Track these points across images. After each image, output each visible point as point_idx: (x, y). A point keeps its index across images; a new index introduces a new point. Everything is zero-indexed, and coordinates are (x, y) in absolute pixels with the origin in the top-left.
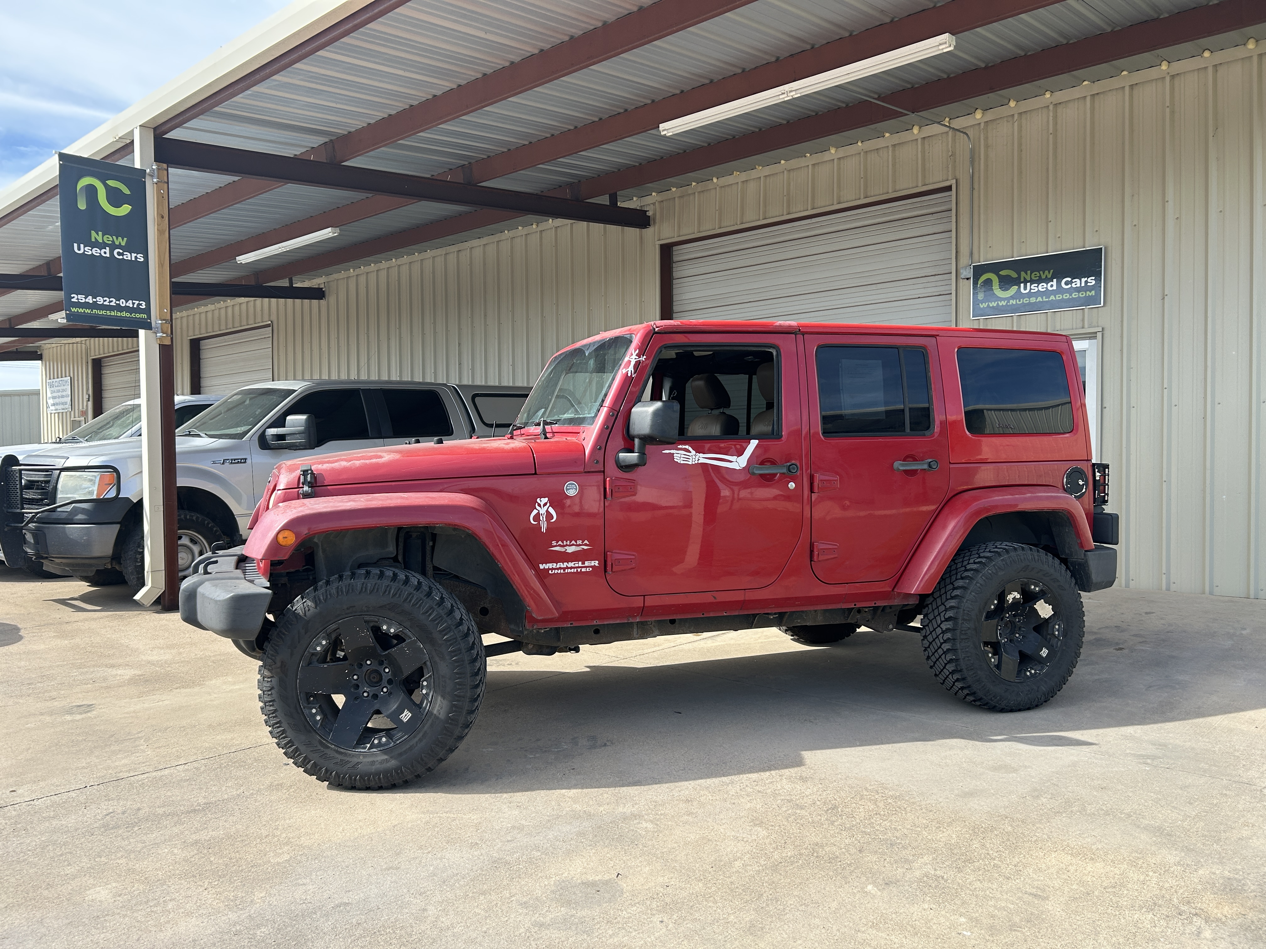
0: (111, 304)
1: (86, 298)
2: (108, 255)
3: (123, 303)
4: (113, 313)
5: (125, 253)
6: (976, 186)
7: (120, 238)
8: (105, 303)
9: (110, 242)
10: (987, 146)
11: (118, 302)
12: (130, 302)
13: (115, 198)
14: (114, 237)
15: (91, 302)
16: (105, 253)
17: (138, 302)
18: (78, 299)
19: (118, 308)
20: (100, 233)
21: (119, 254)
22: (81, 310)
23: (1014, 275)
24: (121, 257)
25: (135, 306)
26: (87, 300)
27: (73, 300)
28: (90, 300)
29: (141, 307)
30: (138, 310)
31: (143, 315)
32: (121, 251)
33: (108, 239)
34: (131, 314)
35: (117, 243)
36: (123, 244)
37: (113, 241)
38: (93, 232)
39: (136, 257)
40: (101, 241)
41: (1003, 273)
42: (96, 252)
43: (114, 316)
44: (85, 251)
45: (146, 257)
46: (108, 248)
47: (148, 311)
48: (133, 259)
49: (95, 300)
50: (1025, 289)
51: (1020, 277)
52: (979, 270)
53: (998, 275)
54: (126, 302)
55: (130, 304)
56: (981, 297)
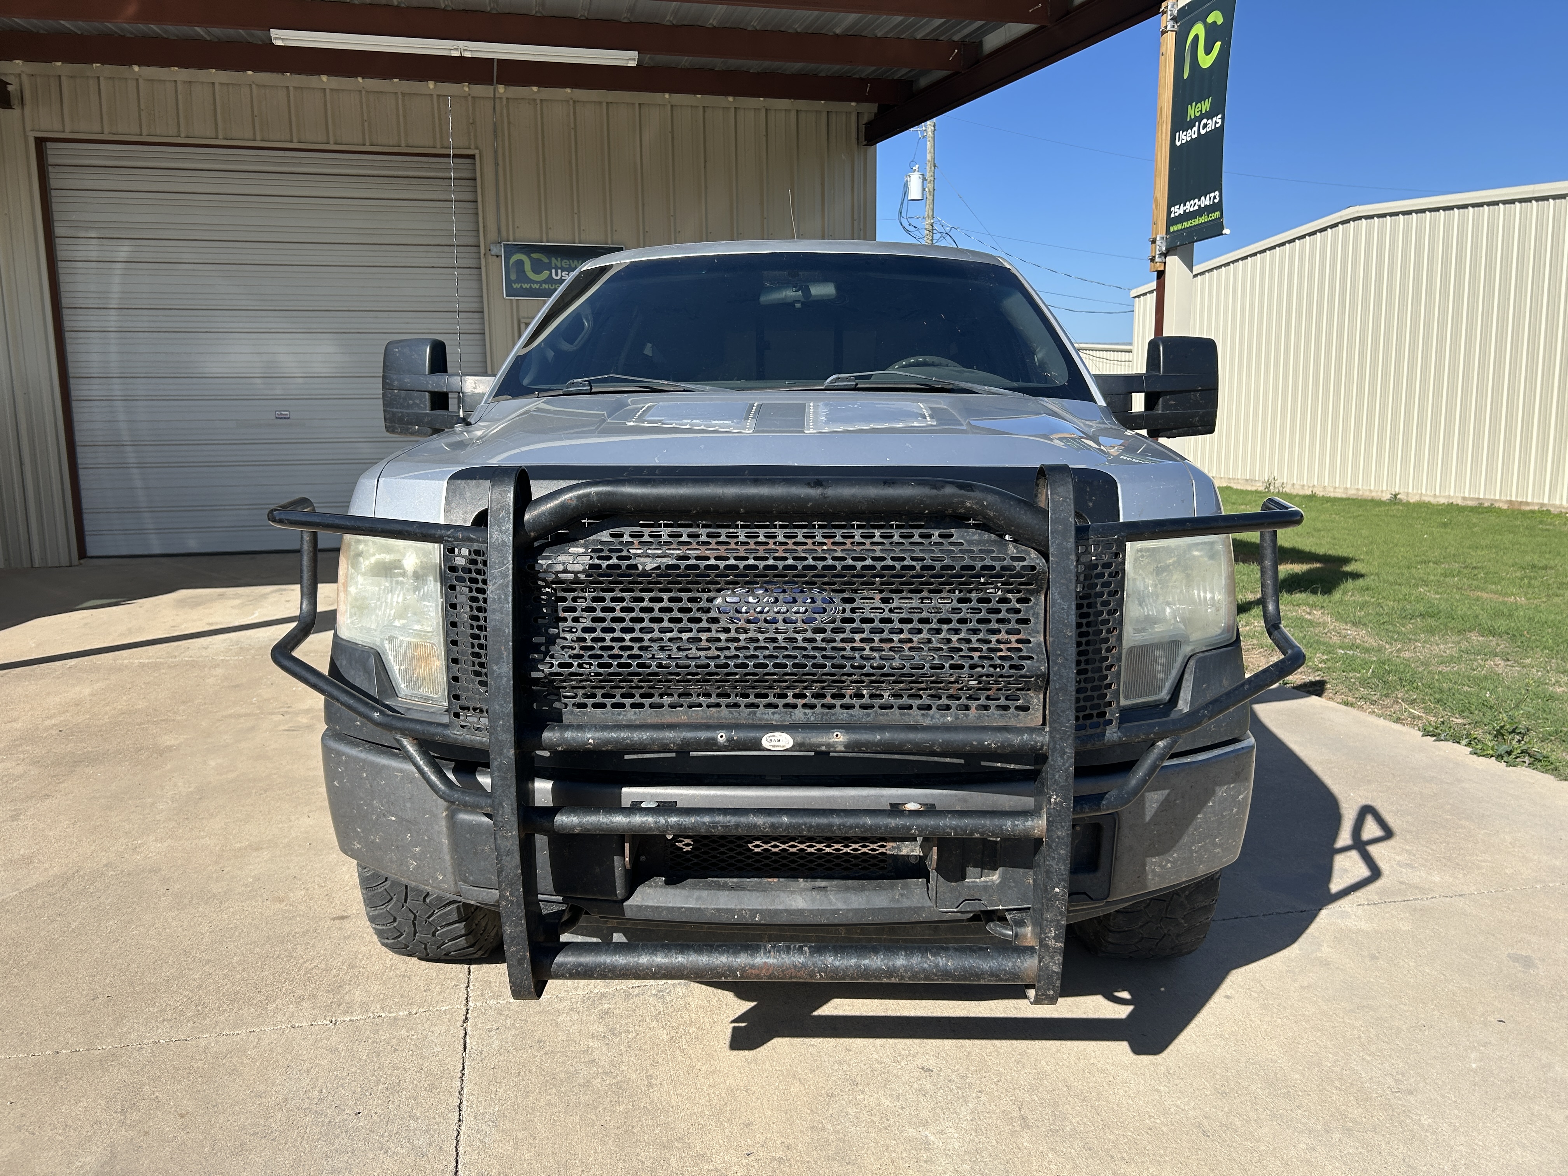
6: (501, 163)
10: (509, 123)
23: (546, 260)
41: (534, 255)
50: (557, 275)
51: (550, 262)
52: (511, 250)
53: (530, 258)
56: (513, 277)
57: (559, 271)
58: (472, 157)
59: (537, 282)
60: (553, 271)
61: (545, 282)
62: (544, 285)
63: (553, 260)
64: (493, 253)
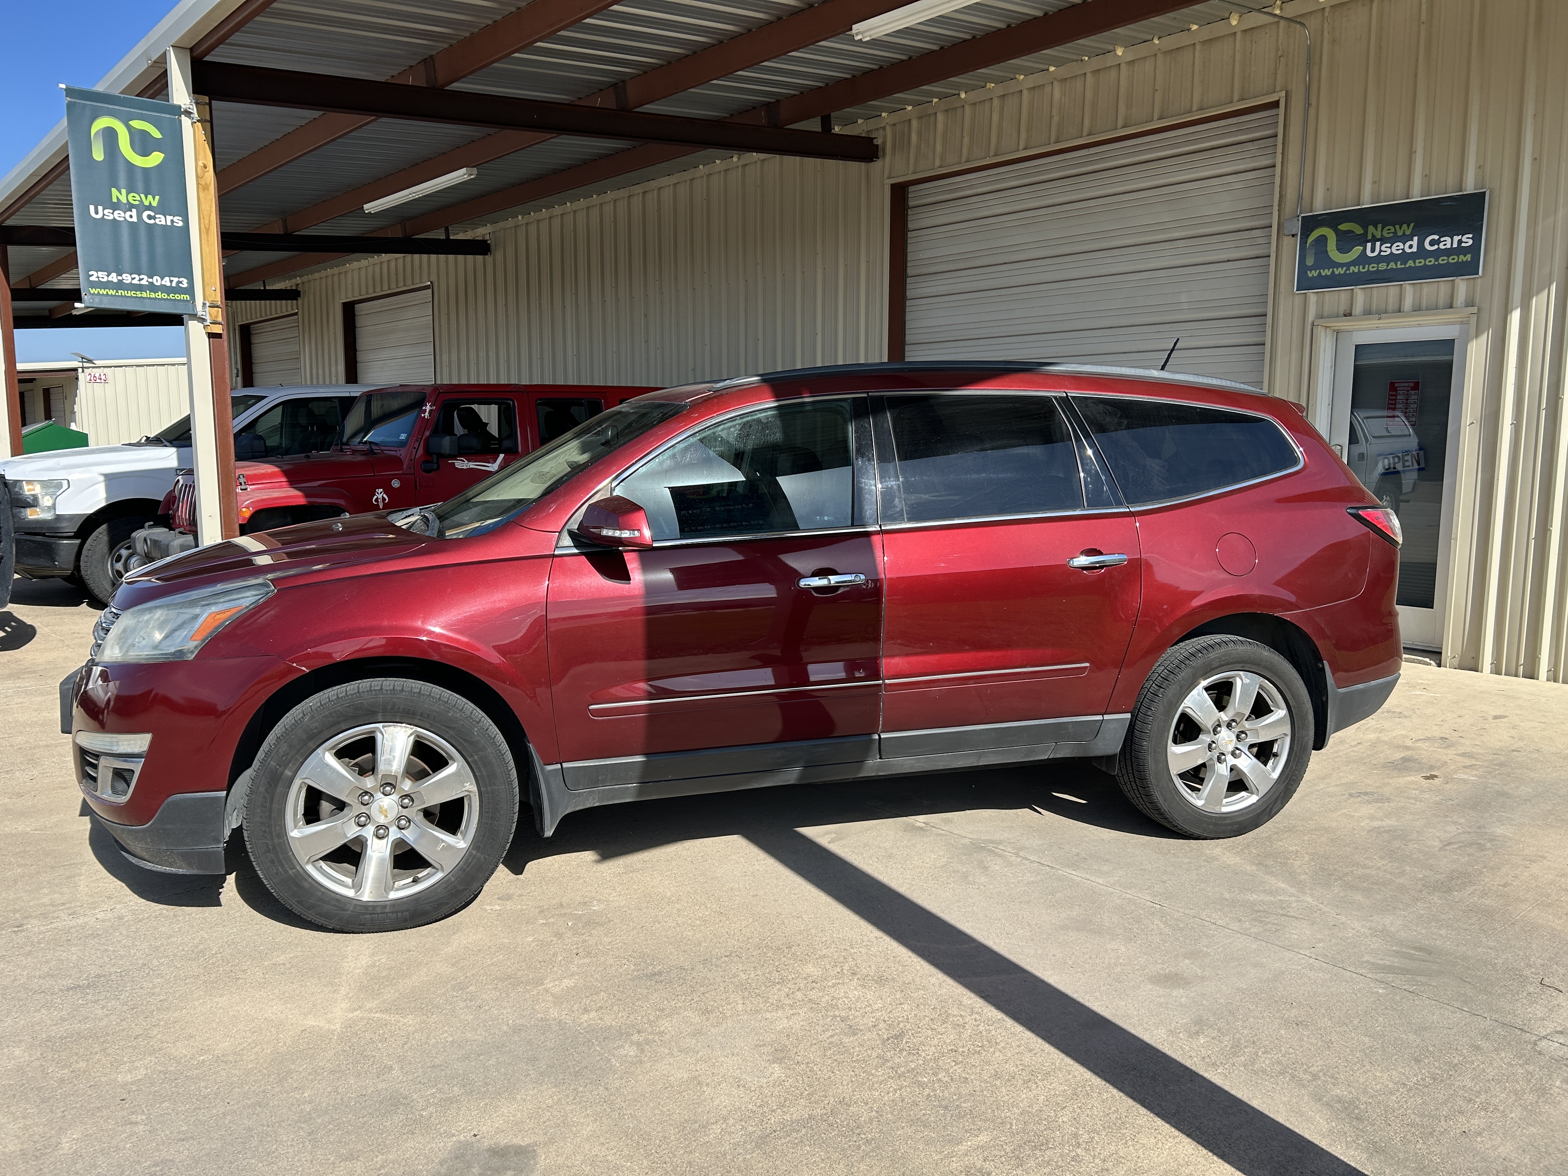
0: (142, 282)
1: (108, 276)
2: (135, 219)
3: (157, 281)
4: (145, 295)
5: (157, 216)
6: (1313, 101)
7: (150, 197)
8: (134, 282)
9: (137, 203)
10: (1332, 43)
11: (150, 280)
12: (167, 279)
13: (142, 144)
14: (143, 196)
15: (115, 280)
16: (131, 217)
17: (177, 279)
18: (99, 277)
19: (152, 287)
21: (149, 217)
22: (103, 292)
23: (1359, 230)
24: (152, 221)
25: (174, 284)
26: (110, 279)
27: (91, 279)
28: (114, 277)
29: (181, 285)
30: (178, 290)
31: (185, 296)
32: (152, 214)
33: (135, 198)
34: (169, 295)
35: (146, 203)
36: (154, 204)
37: (141, 201)
38: (113, 190)
39: (172, 221)
40: (125, 201)
41: (1343, 227)
42: (119, 215)
44: (103, 215)
45: (186, 221)
46: (134, 210)
47: (190, 290)
48: (169, 223)
49: (120, 278)
50: (1373, 251)
51: (1366, 233)
52: (1310, 223)
53: (1336, 231)
54: (162, 280)
55: (166, 281)
56: (1310, 262)
57: (1378, 244)
58: (1275, 104)
59: (1342, 265)
60: (1369, 245)
61: (1354, 263)
62: (1352, 268)
63: (1371, 229)
64: (1286, 232)
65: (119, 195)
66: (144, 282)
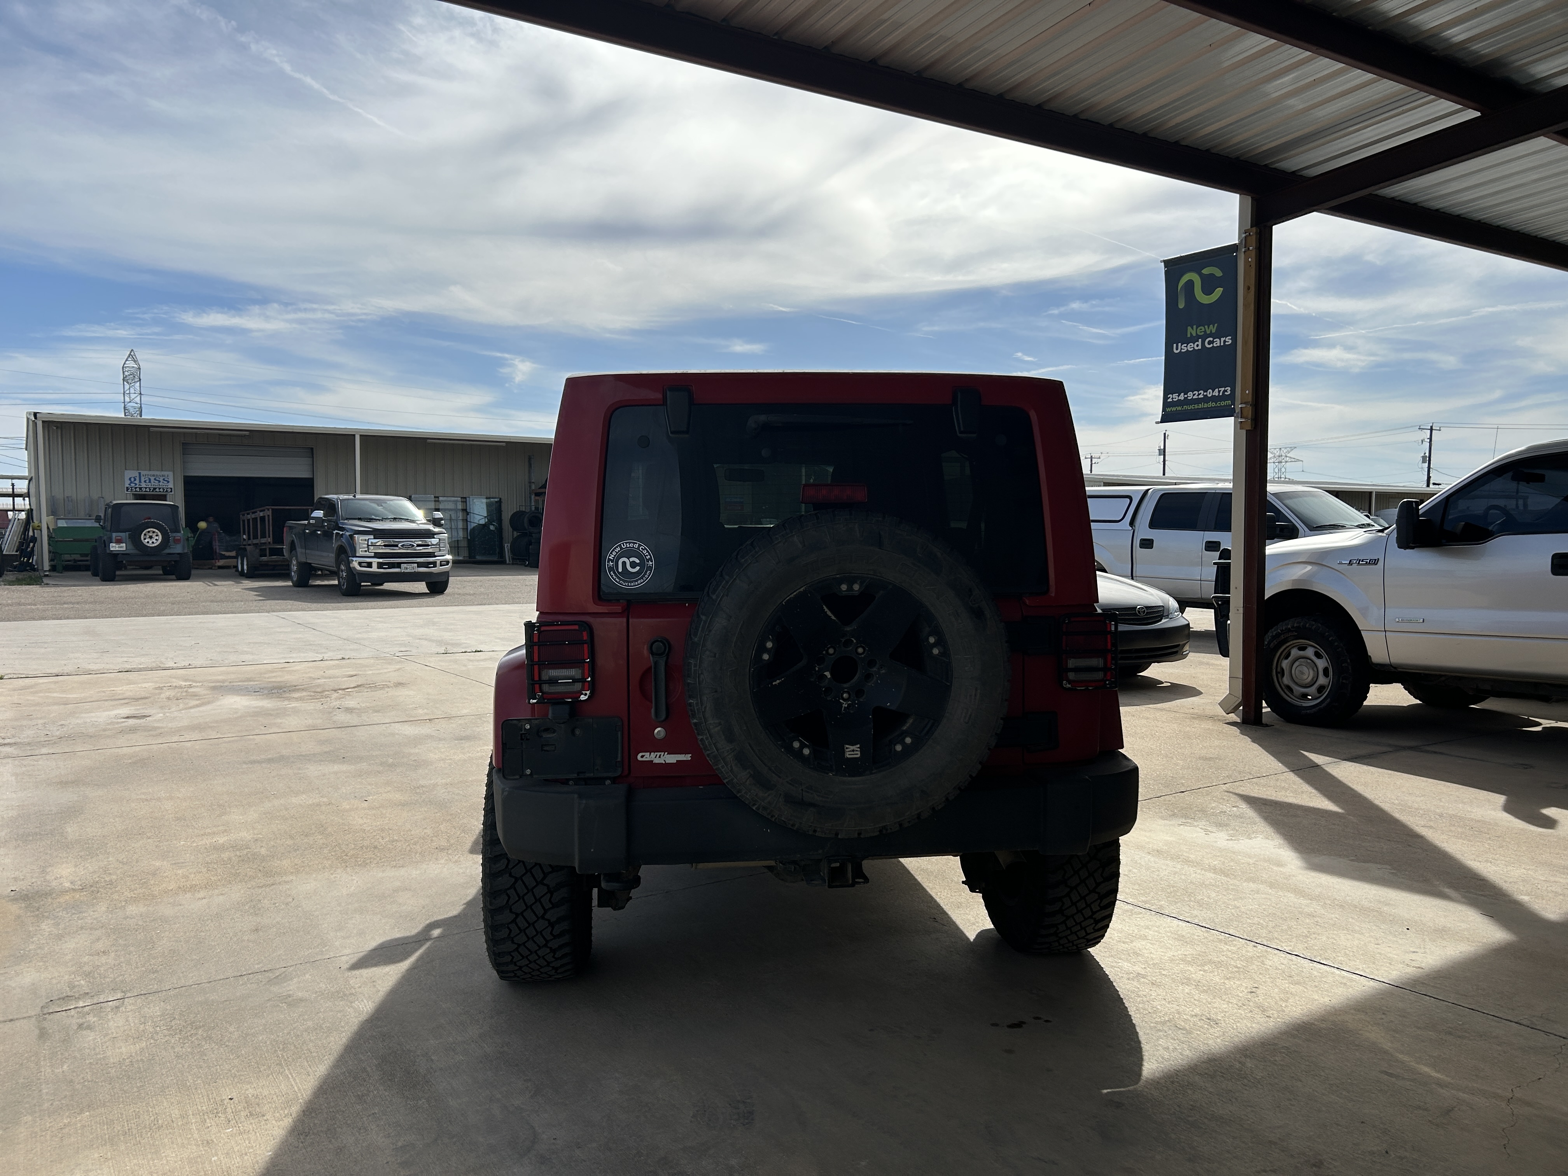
0: (1200, 396)
1: (1178, 396)
2: (1200, 347)
3: (1210, 393)
4: (1200, 406)
5: (1215, 340)
7: (1211, 326)
8: (1194, 397)
9: (1203, 333)
11: (1205, 394)
12: (1217, 390)
13: (1209, 285)
14: (1206, 327)
15: (1183, 399)
16: (1198, 345)
17: (1223, 389)
18: (1173, 398)
19: (1206, 399)
20: (1195, 327)
21: (1210, 343)
22: (1174, 409)
24: (1211, 345)
25: (1221, 394)
26: (1180, 398)
27: (1169, 400)
28: (1182, 397)
29: (1226, 393)
30: (1223, 397)
31: (1228, 402)
32: (1211, 339)
33: (1200, 331)
34: (1216, 404)
35: (1208, 332)
36: (1214, 331)
37: (1205, 331)
38: (1189, 328)
39: (1225, 341)
40: (1194, 335)
42: (1190, 347)
43: (1201, 408)
44: (1181, 349)
45: (1235, 340)
46: (1200, 340)
47: (1232, 397)
48: (1222, 344)
49: (1186, 396)
54: (1213, 392)
55: (1216, 393)
65: (1191, 331)
66: (1201, 396)
